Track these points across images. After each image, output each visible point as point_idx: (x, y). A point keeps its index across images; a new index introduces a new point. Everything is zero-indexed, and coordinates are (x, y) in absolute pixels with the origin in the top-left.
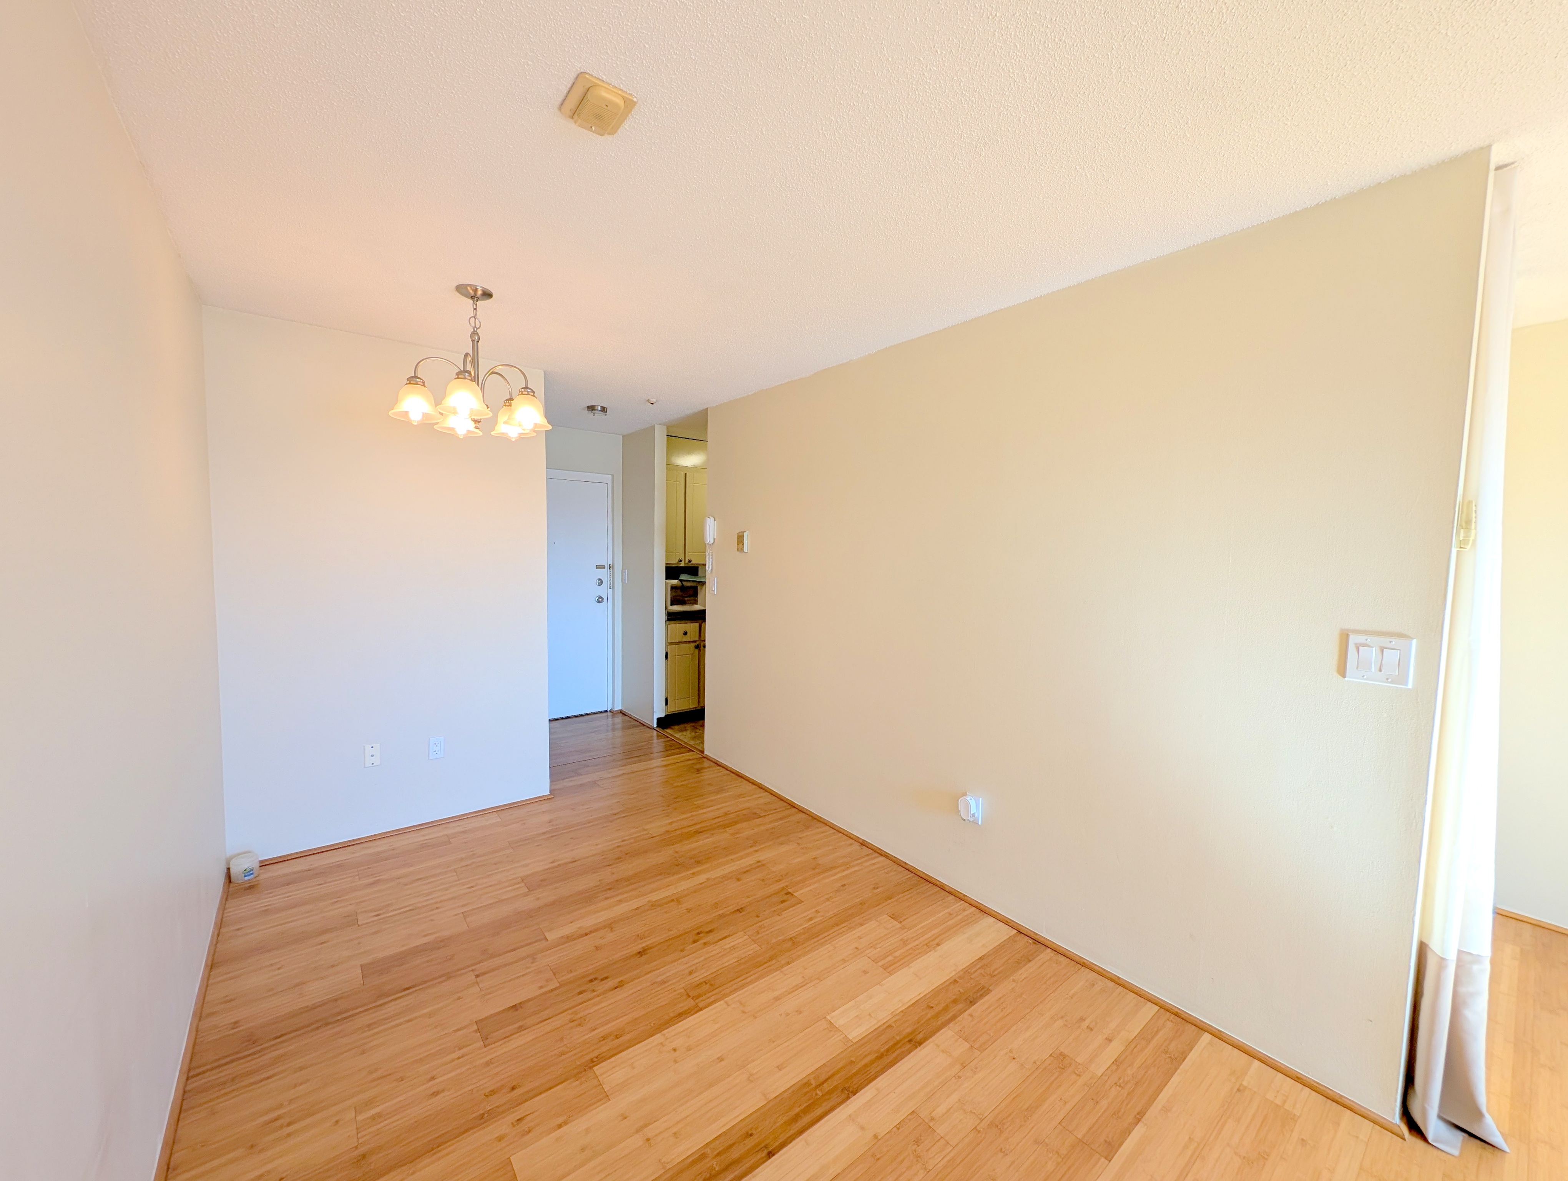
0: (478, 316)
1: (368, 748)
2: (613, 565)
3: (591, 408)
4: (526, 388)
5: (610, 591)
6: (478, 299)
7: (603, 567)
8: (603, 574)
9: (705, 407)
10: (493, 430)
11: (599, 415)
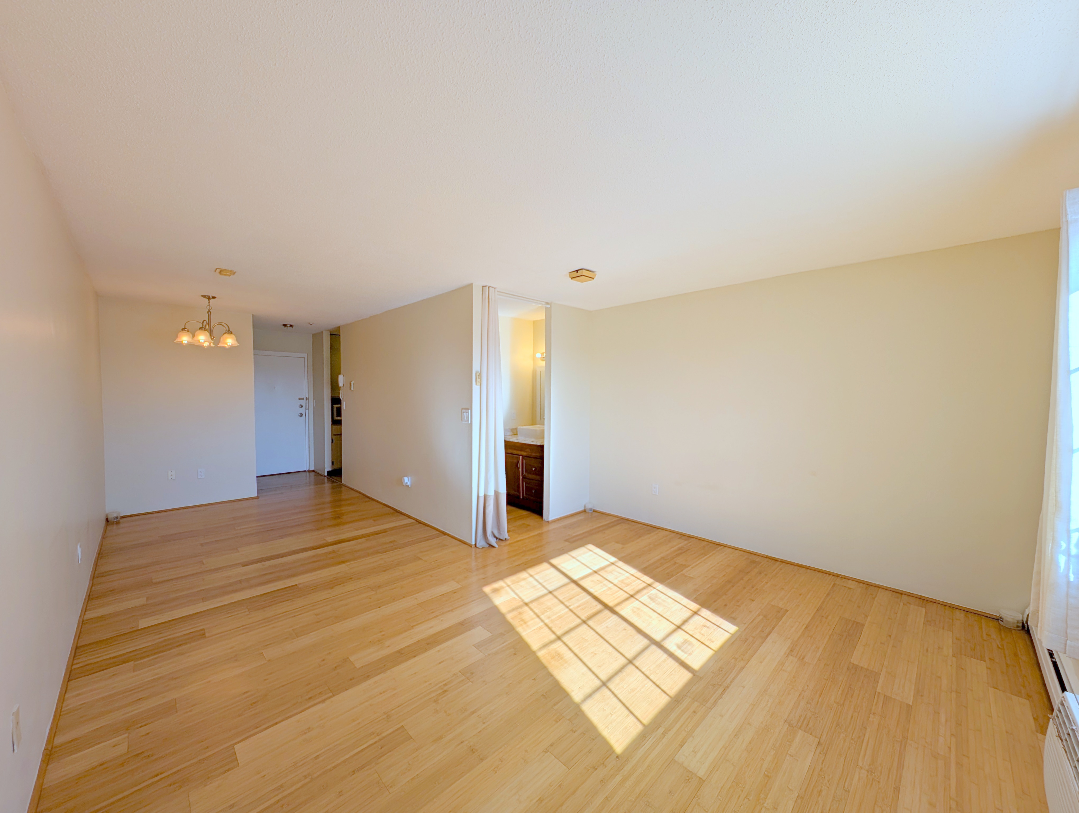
0: (210, 305)
1: (170, 472)
2: (308, 398)
3: (285, 325)
4: (229, 331)
5: (307, 411)
6: (210, 299)
7: (303, 399)
8: (302, 402)
9: (338, 326)
10: (218, 344)
11: (289, 328)
